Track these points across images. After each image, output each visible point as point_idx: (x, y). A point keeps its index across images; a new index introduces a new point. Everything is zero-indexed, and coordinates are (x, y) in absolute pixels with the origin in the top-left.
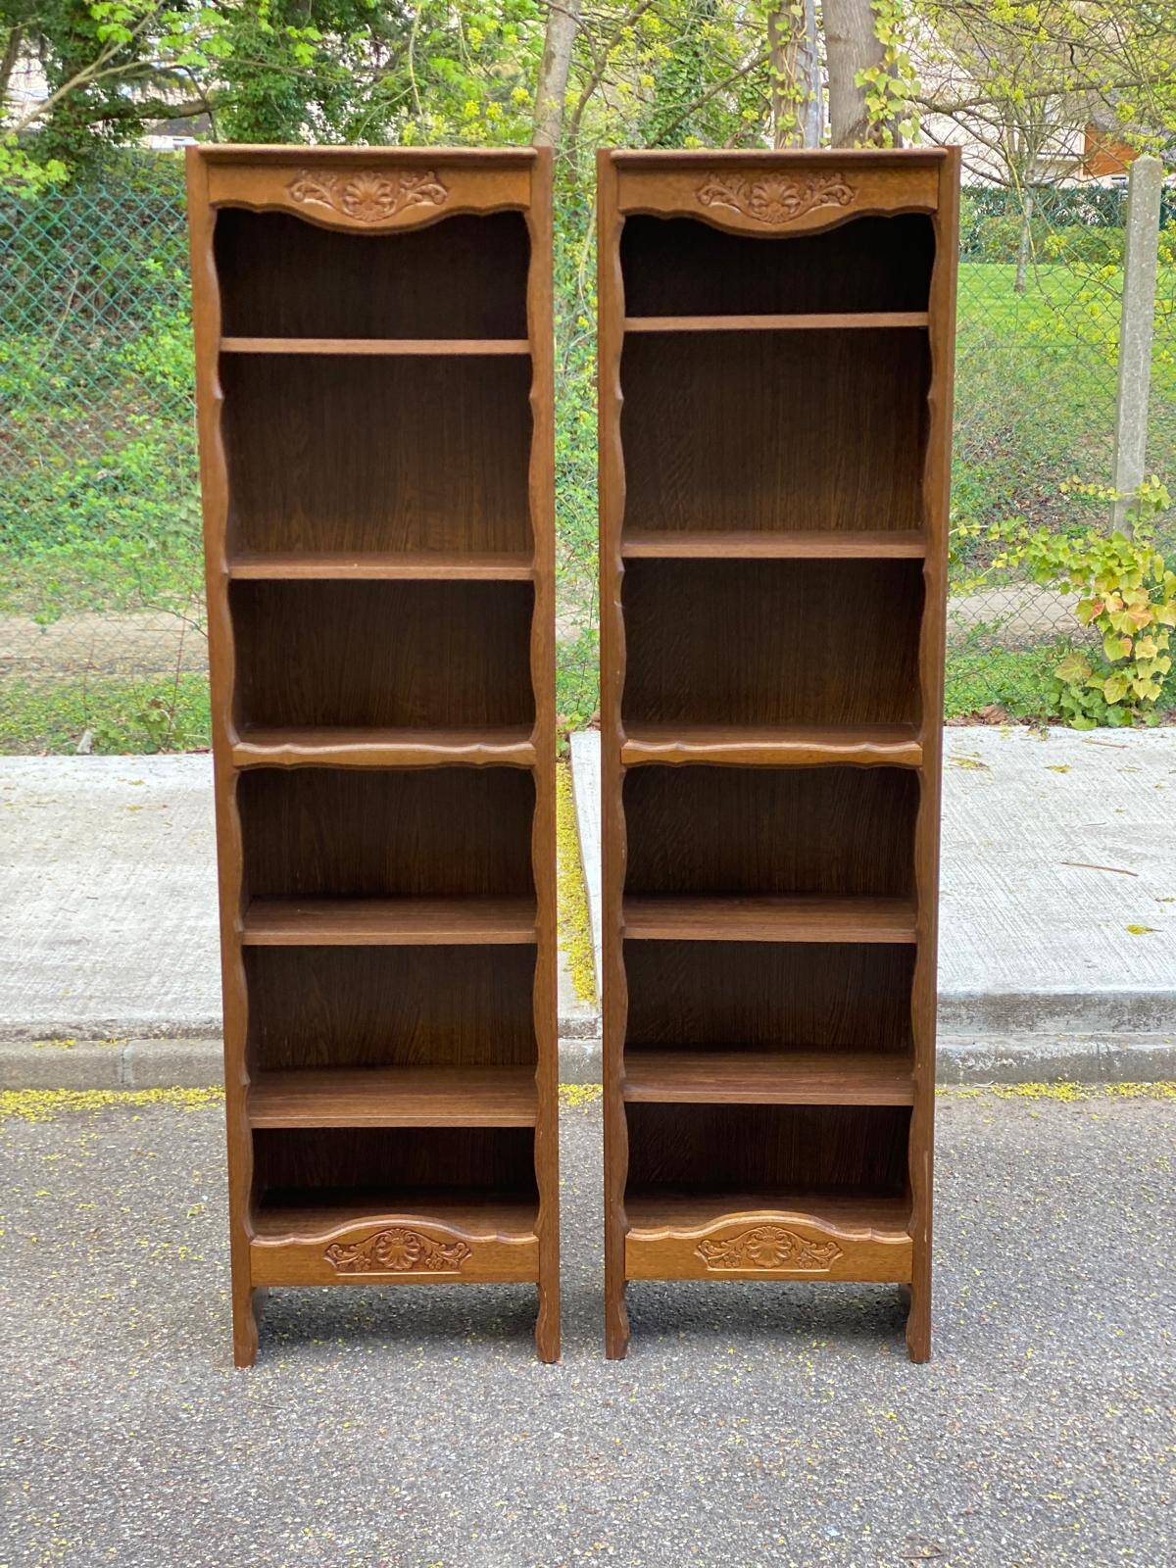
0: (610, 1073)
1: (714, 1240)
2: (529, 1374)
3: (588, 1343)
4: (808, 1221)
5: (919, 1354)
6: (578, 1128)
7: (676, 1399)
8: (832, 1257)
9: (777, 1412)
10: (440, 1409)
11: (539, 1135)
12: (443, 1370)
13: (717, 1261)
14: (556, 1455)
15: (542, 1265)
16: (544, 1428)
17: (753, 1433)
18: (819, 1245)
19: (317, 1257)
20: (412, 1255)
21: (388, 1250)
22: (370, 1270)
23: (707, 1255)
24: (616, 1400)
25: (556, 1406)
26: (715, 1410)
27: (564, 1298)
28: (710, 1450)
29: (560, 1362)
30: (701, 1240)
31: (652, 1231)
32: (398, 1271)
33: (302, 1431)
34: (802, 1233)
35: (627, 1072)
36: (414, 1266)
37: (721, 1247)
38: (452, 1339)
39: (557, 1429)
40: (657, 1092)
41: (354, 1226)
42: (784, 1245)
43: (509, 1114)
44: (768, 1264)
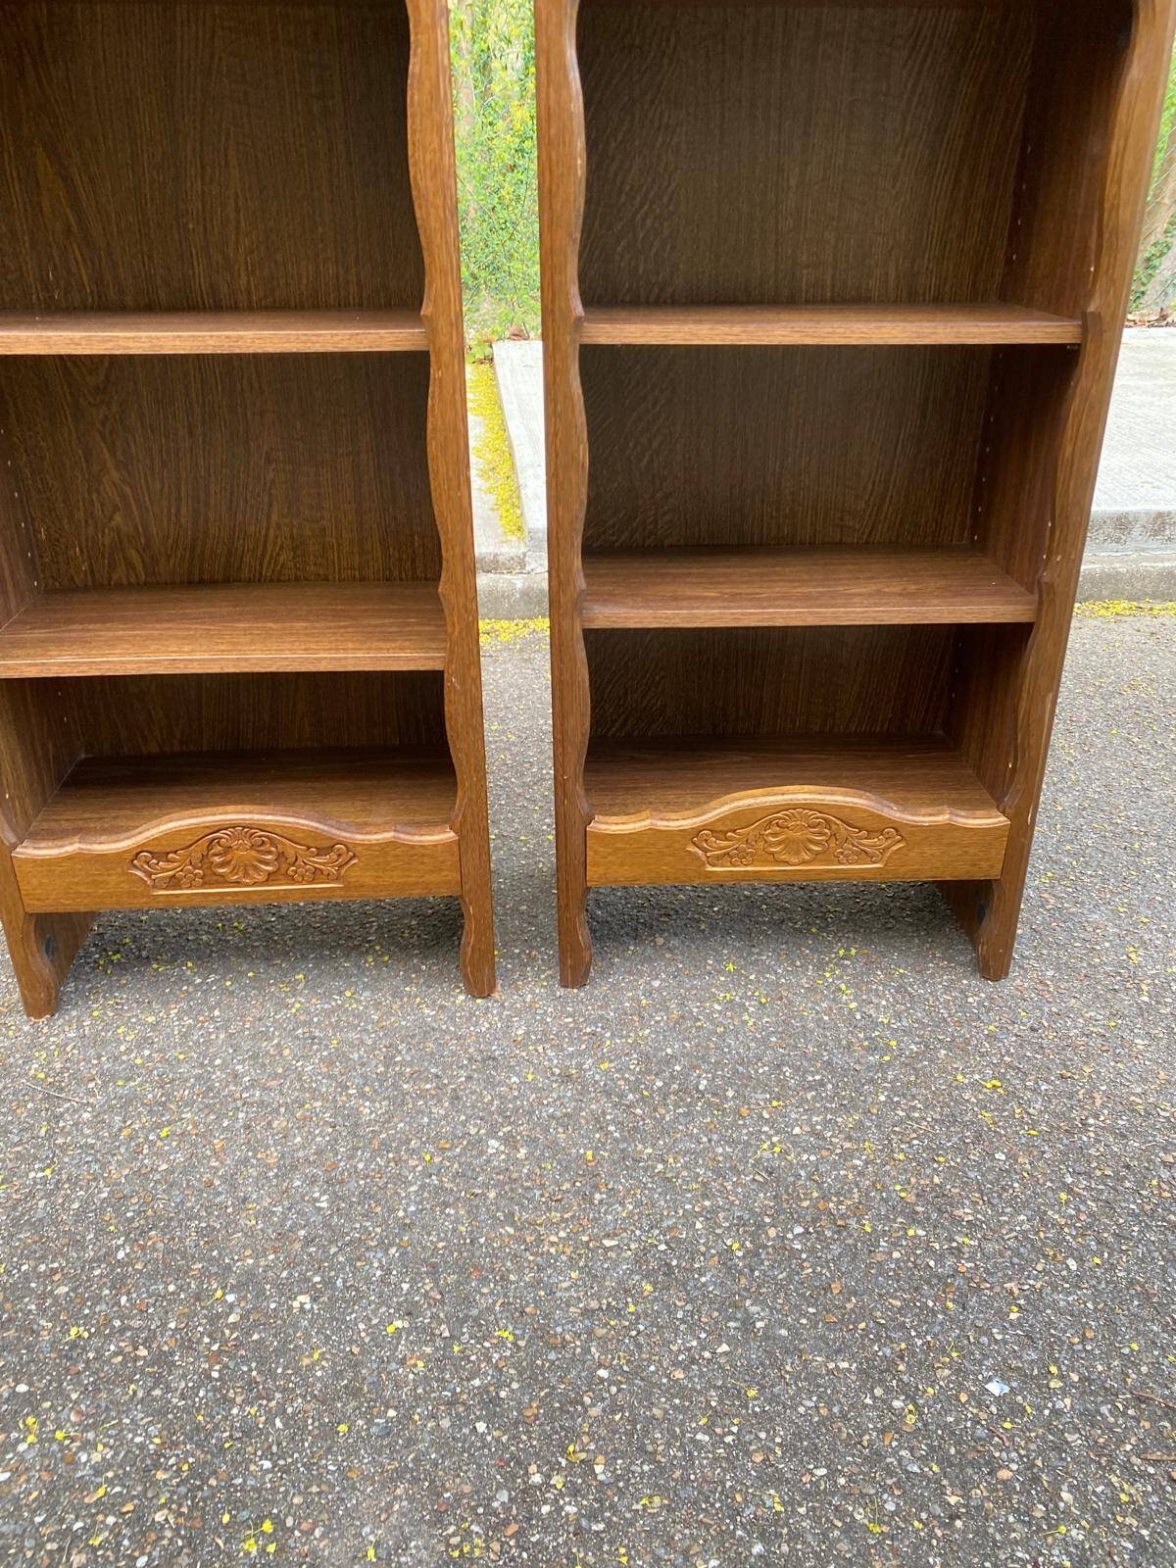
0: (560, 583)
1: (717, 830)
2: (452, 1019)
3: (534, 959)
4: (855, 800)
5: (993, 967)
6: (509, 665)
7: (669, 1061)
8: (888, 847)
9: (822, 1084)
10: (315, 1094)
11: (452, 682)
12: (329, 1013)
13: (718, 858)
14: (492, 1195)
15: (465, 871)
16: (473, 1131)
17: (797, 1130)
18: (871, 833)
19: (119, 870)
20: (267, 863)
21: (229, 857)
22: (202, 886)
23: (705, 851)
24: (579, 1066)
25: (491, 1083)
26: (729, 1083)
27: (500, 883)
28: (738, 1173)
29: (496, 995)
30: (697, 832)
31: (624, 818)
32: (247, 885)
33: (92, 1147)
34: (847, 818)
35: (588, 584)
36: (270, 878)
37: (727, 839)
38: (347, 956)
39: (493, 1133)
40: (633, 612)
41: (170, 825)
42: (821, 834)
43: (402, 649)
44: (794, 860)
